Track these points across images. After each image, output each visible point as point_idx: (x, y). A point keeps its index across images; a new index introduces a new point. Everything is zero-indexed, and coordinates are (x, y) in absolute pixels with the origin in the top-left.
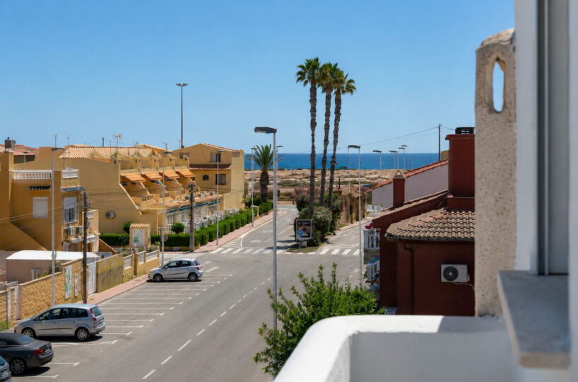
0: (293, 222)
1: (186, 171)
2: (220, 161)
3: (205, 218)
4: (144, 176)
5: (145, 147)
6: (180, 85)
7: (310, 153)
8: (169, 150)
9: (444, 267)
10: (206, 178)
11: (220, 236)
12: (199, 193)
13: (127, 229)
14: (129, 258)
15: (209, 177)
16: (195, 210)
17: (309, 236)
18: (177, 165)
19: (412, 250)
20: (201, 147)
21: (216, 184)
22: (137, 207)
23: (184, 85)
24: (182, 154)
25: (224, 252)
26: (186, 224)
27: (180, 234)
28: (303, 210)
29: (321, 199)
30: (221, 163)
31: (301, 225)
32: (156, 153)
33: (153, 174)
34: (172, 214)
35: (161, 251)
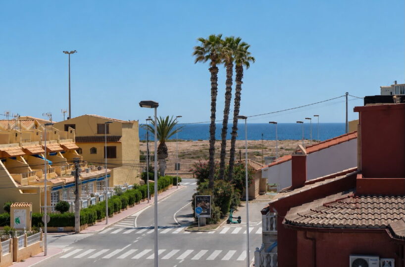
0: (192, 198)
1: (71, 145)
2: (108, 133)
3: (92, 196)
4: (25, 150)
5: (27, 119)
6: (67, 52)
7: (210, 123)
8: (53, 122)
9: (352, 258)
10: (94, 151)
11: (110, 215)
12: (86, 167)
13: (8, 209)
14: (7, 243)
15: (98, 150)
16: (80, 187)
17: (208, 214)
18: (61, 138)
19: (314, 240)
20: (86, 118)
21: (105, 158)
22: (17, 185)
23: (72, 52)
24: (68, 126)
25: (115, 232)
26: (71, 202)
27: (66, 214)
28: (202, 184)
29: (222, 172)
30: (109, 135)
31: (200, 201)
32: (39, 124)
33: (35, 148)
34: (55, 191)
35: (44, 232)
